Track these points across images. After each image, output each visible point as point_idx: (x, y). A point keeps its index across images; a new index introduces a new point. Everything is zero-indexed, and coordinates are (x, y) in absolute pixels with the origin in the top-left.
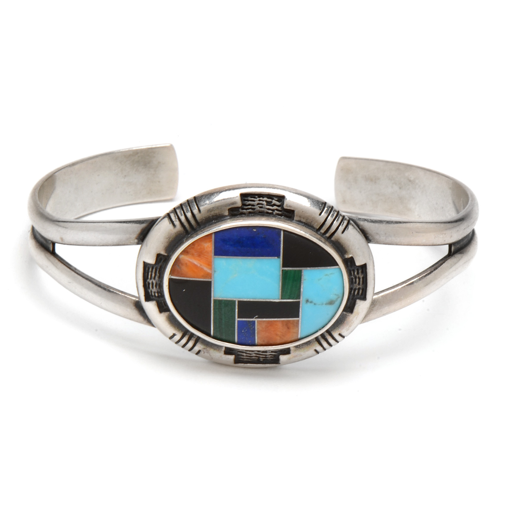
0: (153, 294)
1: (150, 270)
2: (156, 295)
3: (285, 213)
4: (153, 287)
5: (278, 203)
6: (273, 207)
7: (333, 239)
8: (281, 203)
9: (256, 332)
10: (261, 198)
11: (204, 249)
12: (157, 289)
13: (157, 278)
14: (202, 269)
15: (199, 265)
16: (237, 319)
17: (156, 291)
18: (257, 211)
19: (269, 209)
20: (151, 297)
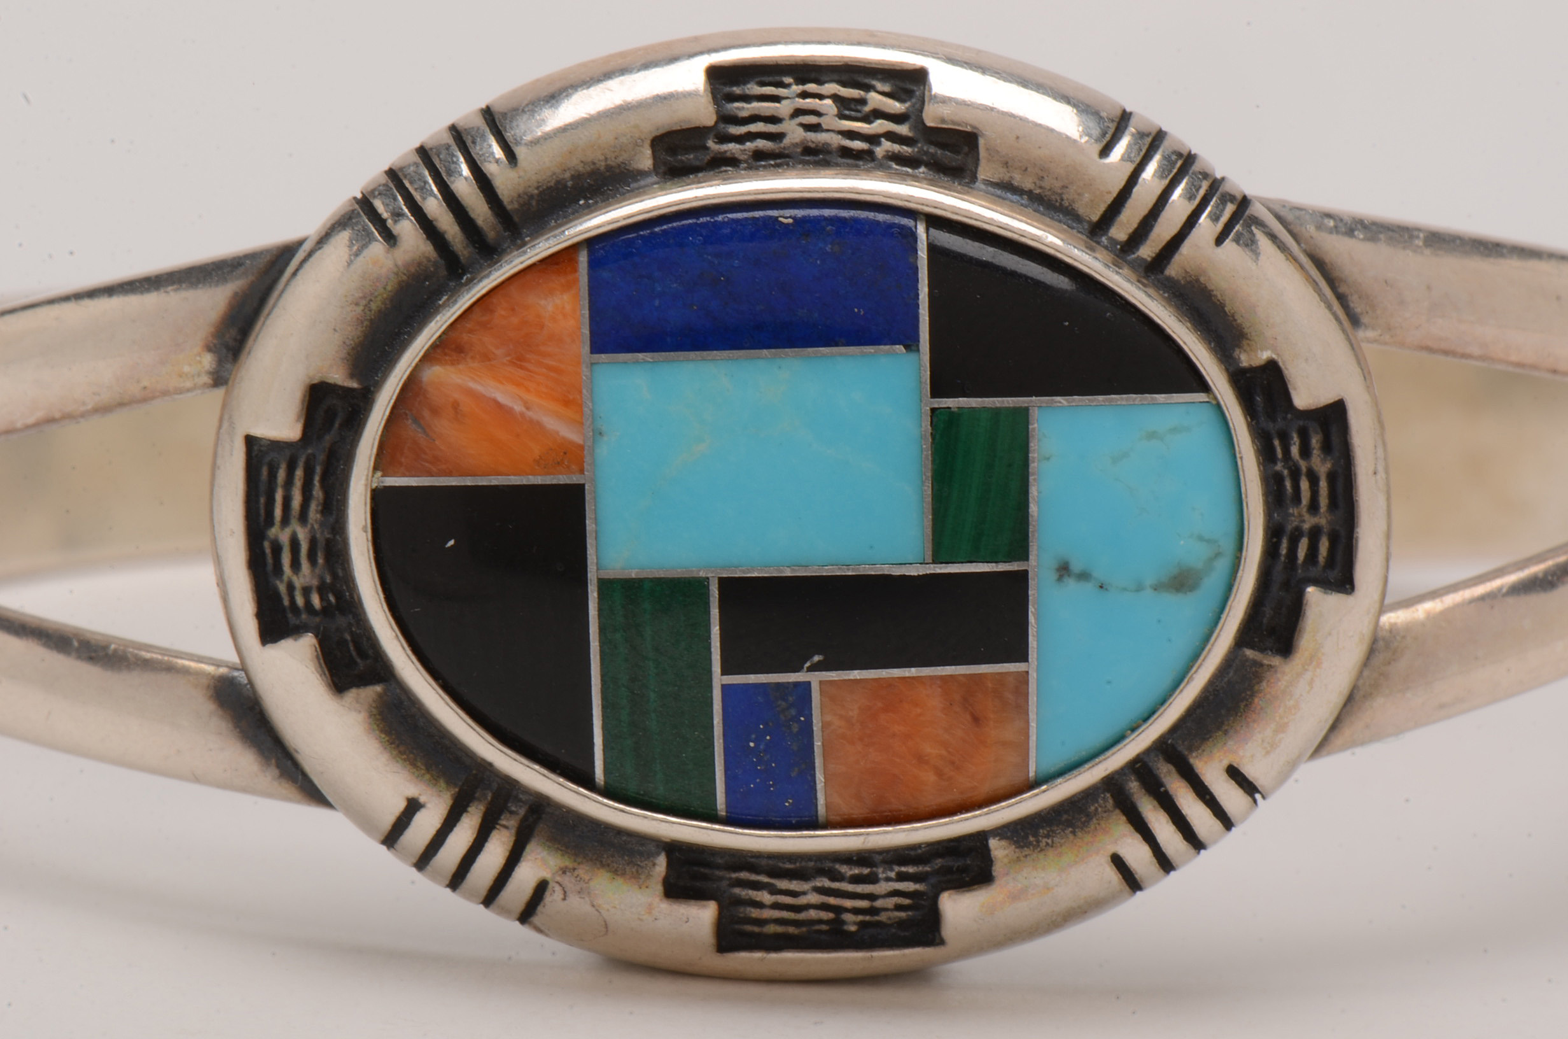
0: (300, 601)
1: (281, 475)
2: (316, 601)
3: (932, 150)
4: (296, 565)
5: (896, 107)
6: (869, 122)
7: (1173, 270)
8: (908, 104)
9: (818, 744)
10: (811, 87)
11: (542, 326)
12: (317, 571)
13: (314, 514)
14: (537, 426)
15: (518, 408)
16: (719, 679)
17: (315, 582)
18: (796, 145)
19: (851, 135)
20: (292, 620)
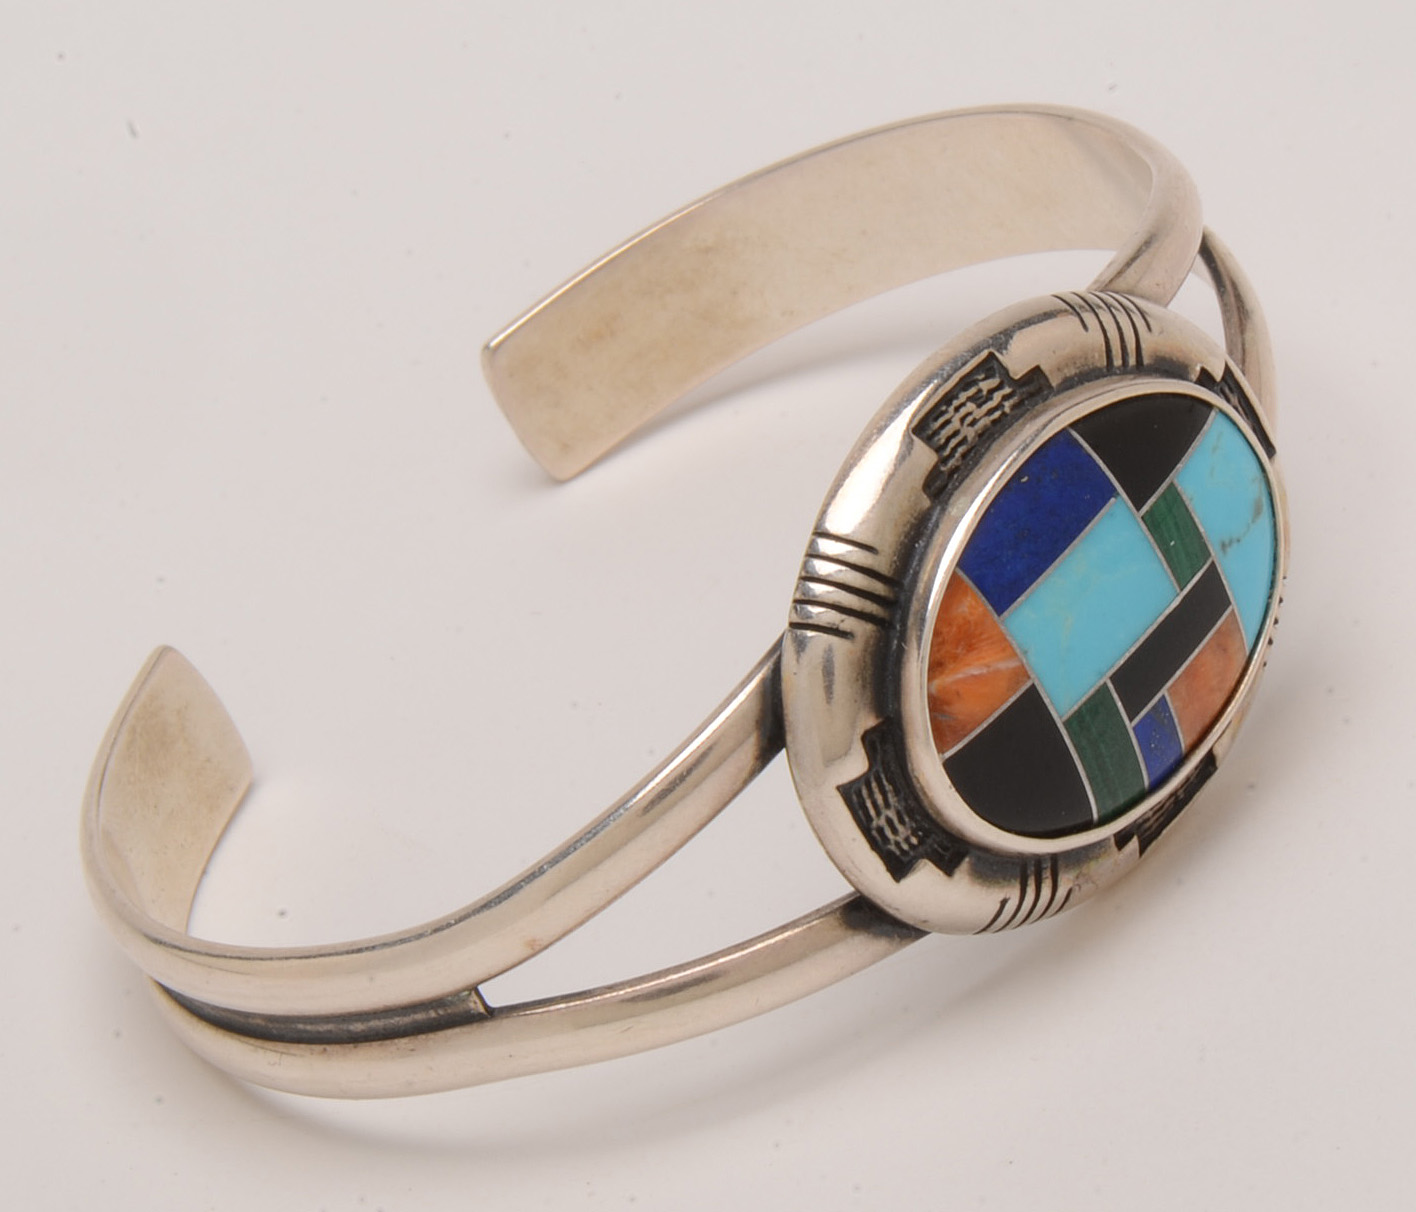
0: (905, 847)
1: (865, 792)
2: (914, 841)
3: (1025, 389)
4: (895, 831)
5: (993, 382)
6: (991, 399)
7: (1146, 361)
8: (999, 375)
9: (1176, 720)
10: (956, 403)
11: (969, 622)
12: (908, 824)
13: (892, 799)
14: (998, 672)
15: (985, 671)
16: (1130, 726)
17: (909, 832)
18: (974, 438)
19: (990, 412)
20: (905, 859)
